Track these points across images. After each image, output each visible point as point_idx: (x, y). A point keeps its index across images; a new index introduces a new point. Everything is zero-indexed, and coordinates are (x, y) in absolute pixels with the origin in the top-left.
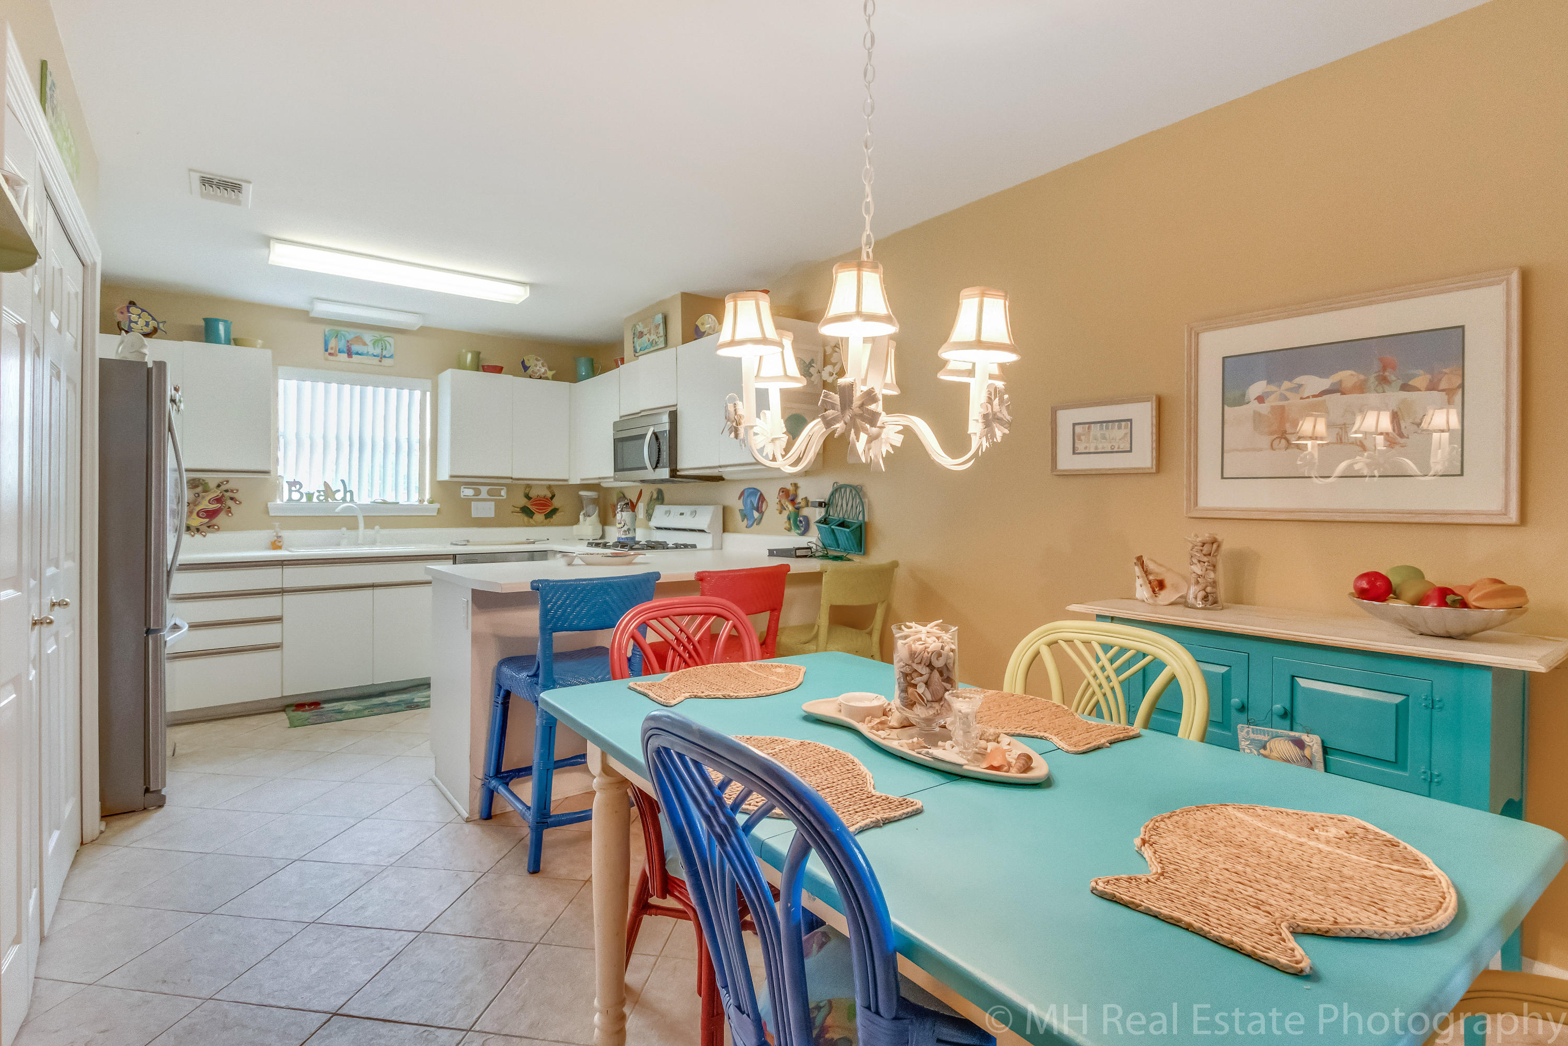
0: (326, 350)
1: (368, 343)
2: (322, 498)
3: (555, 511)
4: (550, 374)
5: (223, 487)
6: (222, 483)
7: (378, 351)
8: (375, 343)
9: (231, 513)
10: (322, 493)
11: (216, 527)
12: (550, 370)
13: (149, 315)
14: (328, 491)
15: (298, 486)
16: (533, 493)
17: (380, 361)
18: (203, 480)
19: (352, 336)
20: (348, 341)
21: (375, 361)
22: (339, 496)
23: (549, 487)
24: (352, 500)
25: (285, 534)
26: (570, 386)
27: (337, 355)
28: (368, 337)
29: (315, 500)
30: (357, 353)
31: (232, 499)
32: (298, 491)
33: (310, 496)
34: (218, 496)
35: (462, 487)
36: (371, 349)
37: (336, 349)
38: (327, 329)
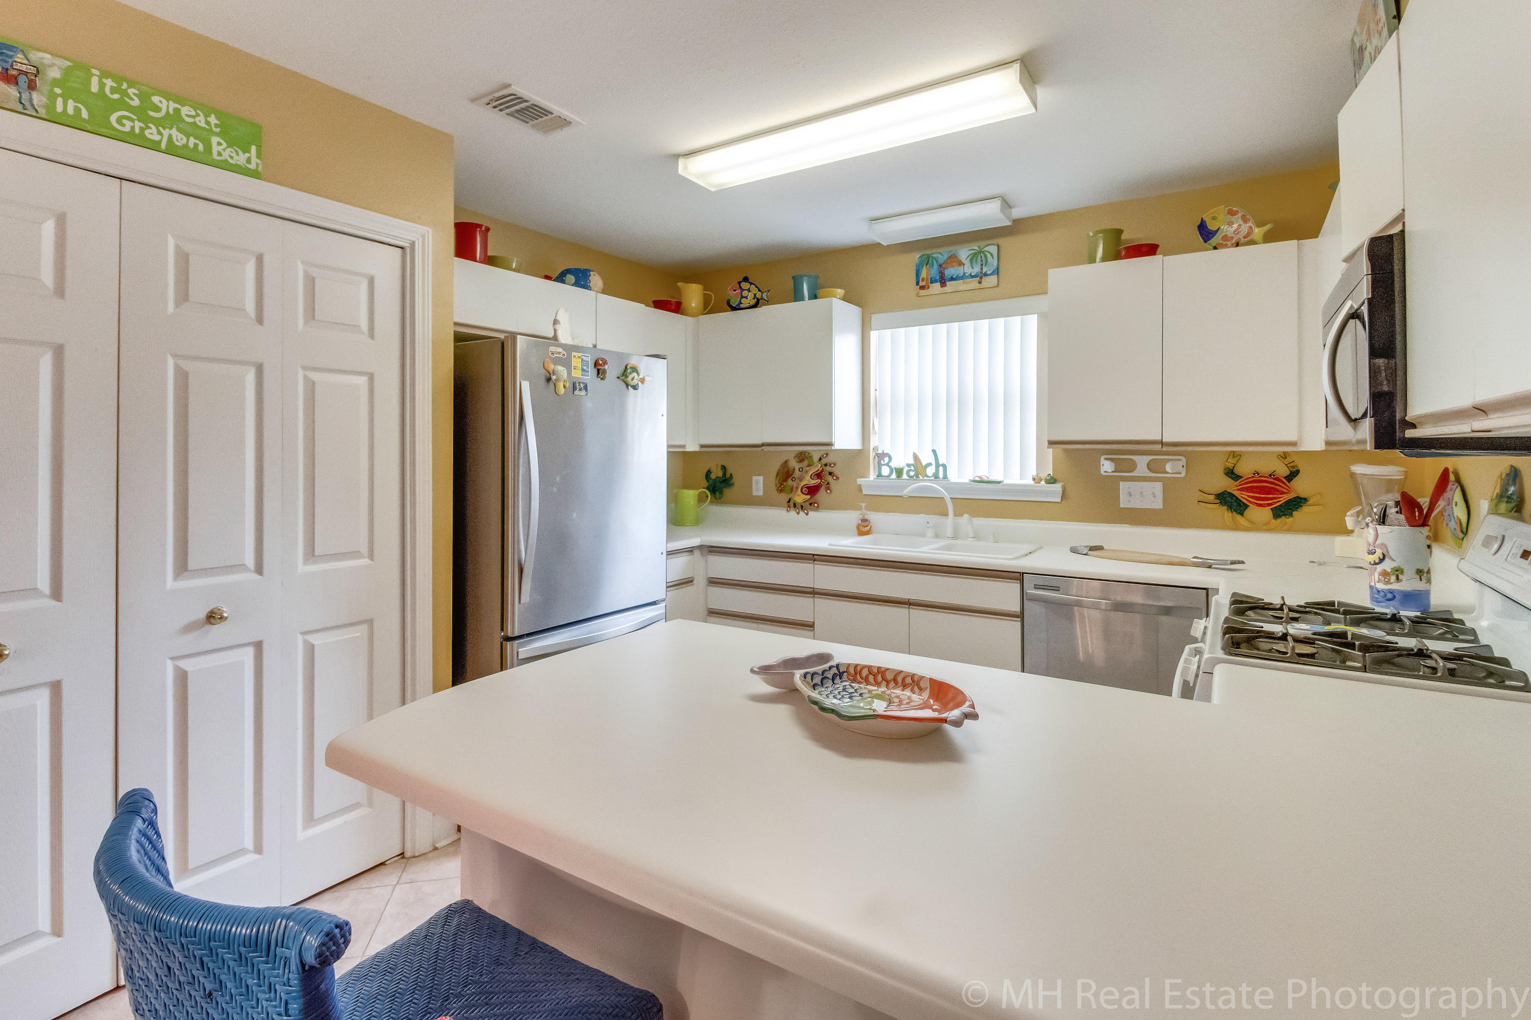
0: (918, 284)
1: (964, 261)
2: (912, 473)
3: (1298, 503)
4: (1258, 232)
5: (824, 461)
6: (823, 456)
7: (976, 270)
8: (973, 258)
9: (829, 489)
10: (912, 468)
11: (816, 505)
12: (1259, 225)
13: (756, 287)
14: (918, 468)
15: (886, 459)
16: (1245, 469)
17: (980, 283)
18: (809, 453)
19: (946, 257)
20: (940, 266)
21: (973, 284)
22: (930, 471)
23: (1285, 456)
24: (945, 477)
25: (873, 517)
26: (1299, 248)
27: (928, 288)
28: (964, 253)
29: (905, 476)
30: (952, 279)
31: (830, 474)
32: (887, 465)
33: (899, 472)
34: (818, 470)
35: (1102, 458)
36: (968, 269)
37: (927, 279)
38: (916, 257)
